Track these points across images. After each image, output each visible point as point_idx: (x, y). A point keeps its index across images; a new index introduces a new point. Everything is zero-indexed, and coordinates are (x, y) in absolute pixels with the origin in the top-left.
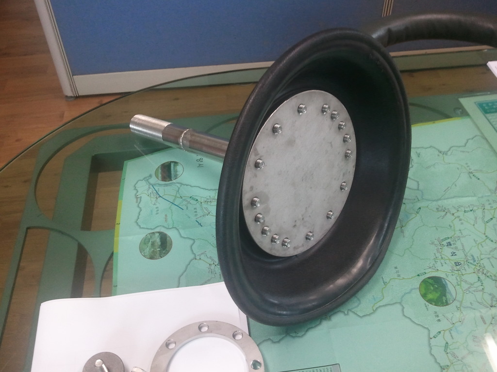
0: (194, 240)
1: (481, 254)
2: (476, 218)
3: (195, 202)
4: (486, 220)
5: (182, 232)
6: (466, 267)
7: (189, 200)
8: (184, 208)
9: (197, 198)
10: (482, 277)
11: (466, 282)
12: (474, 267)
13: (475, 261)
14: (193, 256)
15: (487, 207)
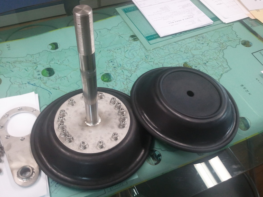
0: (11, 77)
1: (123, 63)
2: (121, 51)
3: (9, 64)
4: (125, 51)
5: (5, 75)
6: (118, 68)
7: (6, 63)
8: (5, 66)
9: (9, 62)
10: (123, 70)
11: (117, 73)
12: (120, 67)
13: (121, 65)
14: (11, 83)
15: (126, 47)
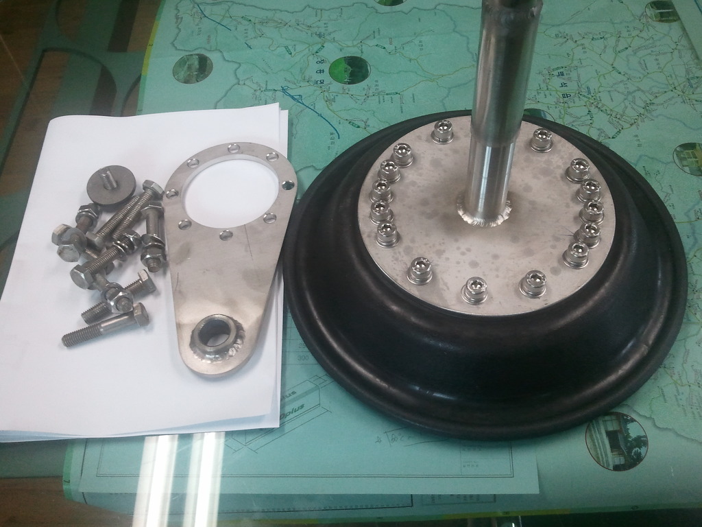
0: (240, 63)
1: (601, 86)
2: (605, 47)
3: (247, 23)
4: (618, 49)
5: (225, 54)
6: (576, 99)
7: (240, 20)
8: (233, 28)
9: (249, 18)
11: (571, 115)
12: (586, 99)
13: (589, 93)
14: (236, 81)
15: (625, 34)
